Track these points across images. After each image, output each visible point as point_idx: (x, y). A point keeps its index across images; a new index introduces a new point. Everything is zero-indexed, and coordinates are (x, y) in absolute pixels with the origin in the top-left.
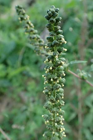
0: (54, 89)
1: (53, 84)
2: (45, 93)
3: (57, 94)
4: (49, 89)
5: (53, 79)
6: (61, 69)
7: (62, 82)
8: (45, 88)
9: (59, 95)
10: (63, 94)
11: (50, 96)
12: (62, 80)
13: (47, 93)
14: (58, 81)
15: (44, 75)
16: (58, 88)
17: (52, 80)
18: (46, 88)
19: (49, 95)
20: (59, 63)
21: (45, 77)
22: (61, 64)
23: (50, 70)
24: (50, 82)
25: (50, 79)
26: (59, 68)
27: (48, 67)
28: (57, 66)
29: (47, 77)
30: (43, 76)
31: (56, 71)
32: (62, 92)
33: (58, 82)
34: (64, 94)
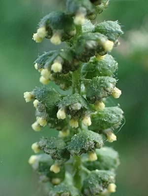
0: (73, 151)
1: (71, 131)
2: (35, 166)
3: (87, 174)
4: (53, 151)
5: (68, 110)
6: (104, 70)
7: (109, 125)
8: (35, 146)
9: (97, 176)
10: (111, 175)
11: (57, 180)
12: (107, 116)
13: (44, 167)
14: (88, 121)
15: (32, 93)
16: (86, 147)
17: (61, 114)
18: (39, 148)
19: (51, 176)
20: (91, 44)
21: (36, 102)
22: (100, 49)
23: (52, 72)
24: (54, 122)
25: (56, 109)
26: (96, 63)
27: (45, 59)
28: (85, 58)
29: (42, 99)
30: (27, 95)
31: (83, 78)
32: (112, 163)
33: (90, 123)
34: (116, 172)
